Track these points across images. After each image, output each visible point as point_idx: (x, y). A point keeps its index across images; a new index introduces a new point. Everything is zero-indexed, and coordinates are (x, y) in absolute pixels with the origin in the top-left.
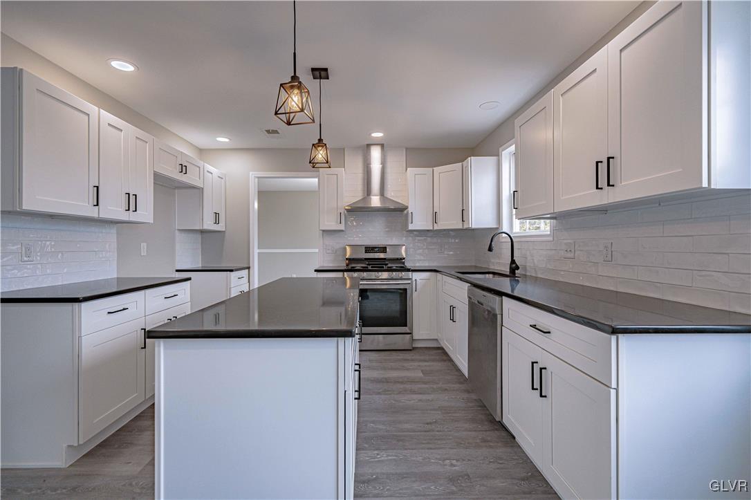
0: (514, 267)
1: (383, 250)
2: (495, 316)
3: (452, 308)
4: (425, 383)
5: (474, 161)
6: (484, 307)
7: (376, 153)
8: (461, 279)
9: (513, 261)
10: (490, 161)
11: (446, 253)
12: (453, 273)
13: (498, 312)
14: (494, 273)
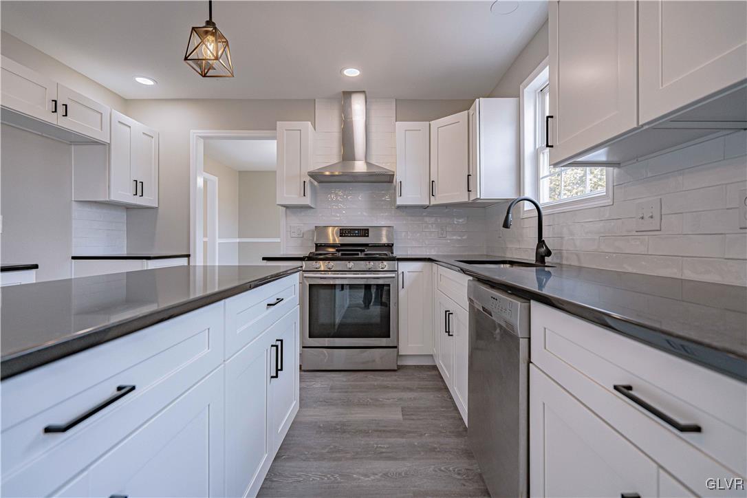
0: (543, 253)
1: (364, 232)
2: (516, 339)
3: (448, 314)
4: (402, 433)
5: (484, 105)
6: (493, 318)
7: (358, 106)
8: (464, 271)
9: (541, 242)
10: (507, 104)
11: (448, 237)
12: (452, 261)
13: (520, 332)
14: (512, 263)
